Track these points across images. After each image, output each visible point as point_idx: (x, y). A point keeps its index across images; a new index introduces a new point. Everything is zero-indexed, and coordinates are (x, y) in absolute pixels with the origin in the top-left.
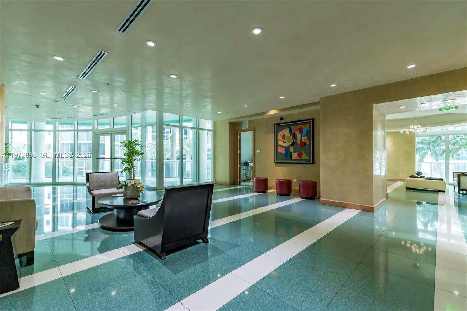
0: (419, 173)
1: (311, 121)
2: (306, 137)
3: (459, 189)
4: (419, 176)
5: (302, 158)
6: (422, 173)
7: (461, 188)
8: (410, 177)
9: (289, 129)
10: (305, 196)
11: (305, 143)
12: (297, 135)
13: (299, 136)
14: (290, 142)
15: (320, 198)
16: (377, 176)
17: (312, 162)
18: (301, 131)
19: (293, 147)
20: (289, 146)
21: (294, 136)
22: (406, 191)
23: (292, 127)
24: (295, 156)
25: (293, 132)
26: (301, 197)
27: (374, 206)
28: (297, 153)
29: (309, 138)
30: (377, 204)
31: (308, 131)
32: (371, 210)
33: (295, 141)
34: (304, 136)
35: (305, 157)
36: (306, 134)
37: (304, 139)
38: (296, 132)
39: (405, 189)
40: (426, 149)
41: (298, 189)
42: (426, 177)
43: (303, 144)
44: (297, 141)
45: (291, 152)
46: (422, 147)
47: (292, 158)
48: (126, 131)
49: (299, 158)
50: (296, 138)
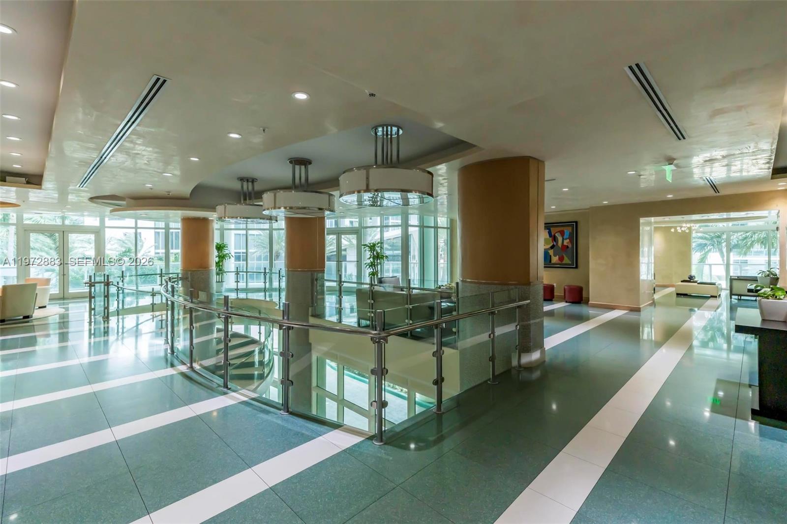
0: (692, 277)
1: (574, 224)
2: (568, 240)
3: (731, 294)
4: (692, 281)
5: (563, 262)
6: (694, 277)
7: (733, 293)
8: (682, 281)
9: (548, 231)
10: (571, 301)
11: (567, 247)
12: (557, 238)
13: (560, 239)
14: (549, 244)
15: (589, 301)
16: (644, 280)
17: (575, 266)
18: (562, 233)
19: (552, 250)
20: (548, 249)
21: (555, 239)
22: (677, 297)
23: (551, 229)
24: (555, 259)
25: (553, 234)
26: (566, 302)
27: (641, 307)
28: (558, 257)
29: (571, 241)
30: (643, 305)
31: (571, 234)
32: (638, 310)
33: (555, 244)
34: (566, 239)
35: (566, 260)
36: (568, 237)
37: (566, 242)
38: (556, 235)
39: (676, 295)
40: (709, 245)
41: (563, 294)
42: (698, 282)
43: (565, 248)
44: (557, 243)
45: (551, 256)
46: (704, 243)
47: (552, 262)
48: (358, 230)
49: (560, 262)
50: (556, 240)
